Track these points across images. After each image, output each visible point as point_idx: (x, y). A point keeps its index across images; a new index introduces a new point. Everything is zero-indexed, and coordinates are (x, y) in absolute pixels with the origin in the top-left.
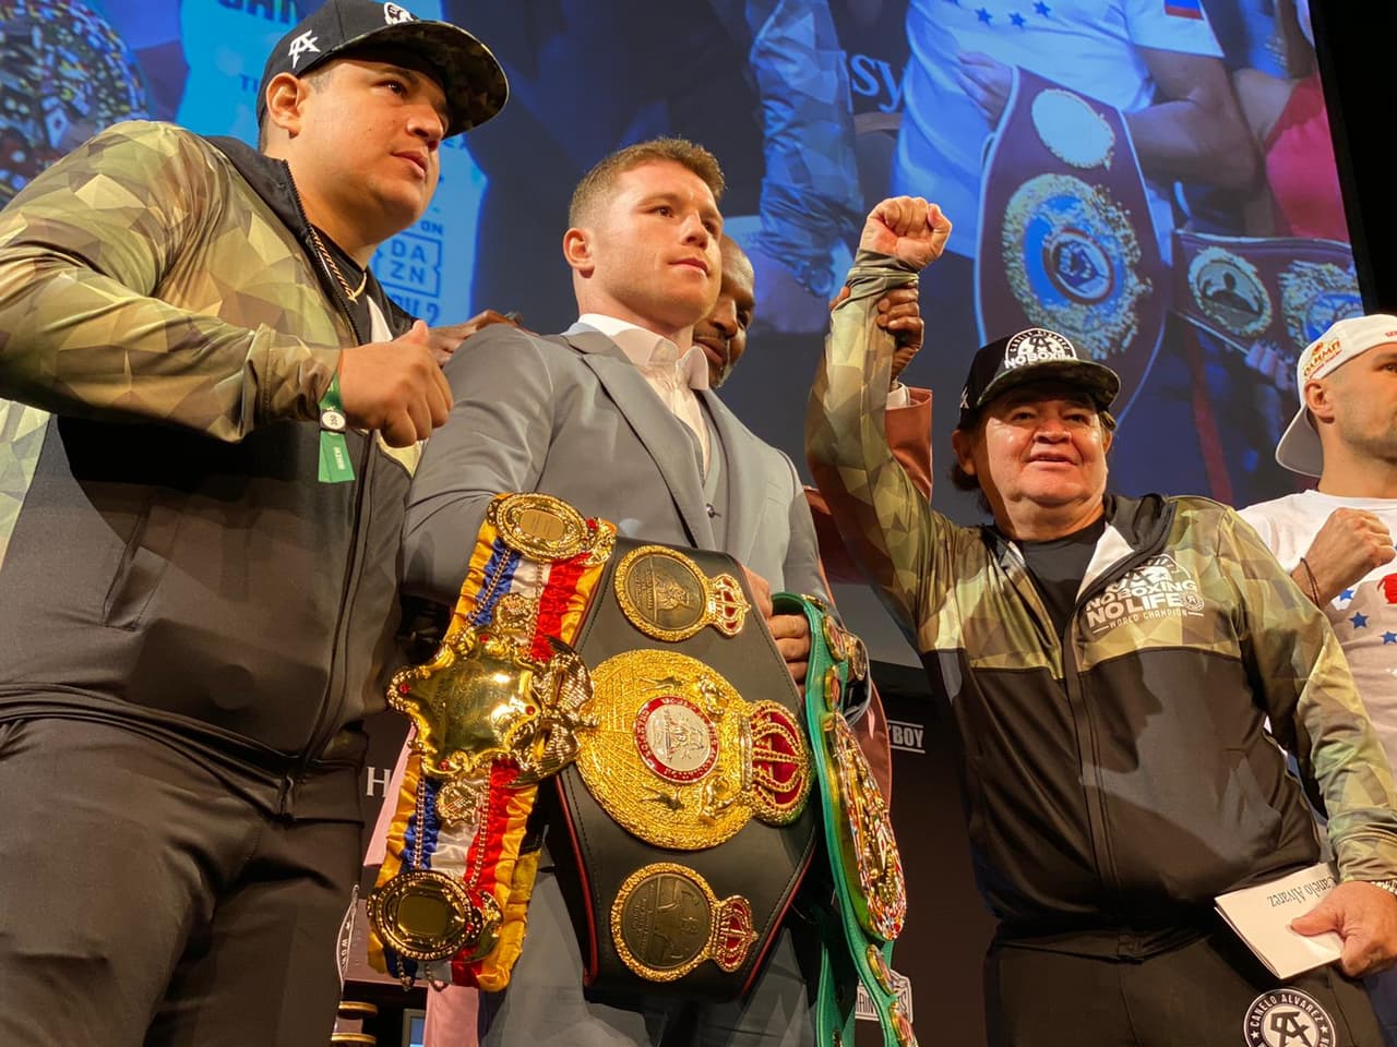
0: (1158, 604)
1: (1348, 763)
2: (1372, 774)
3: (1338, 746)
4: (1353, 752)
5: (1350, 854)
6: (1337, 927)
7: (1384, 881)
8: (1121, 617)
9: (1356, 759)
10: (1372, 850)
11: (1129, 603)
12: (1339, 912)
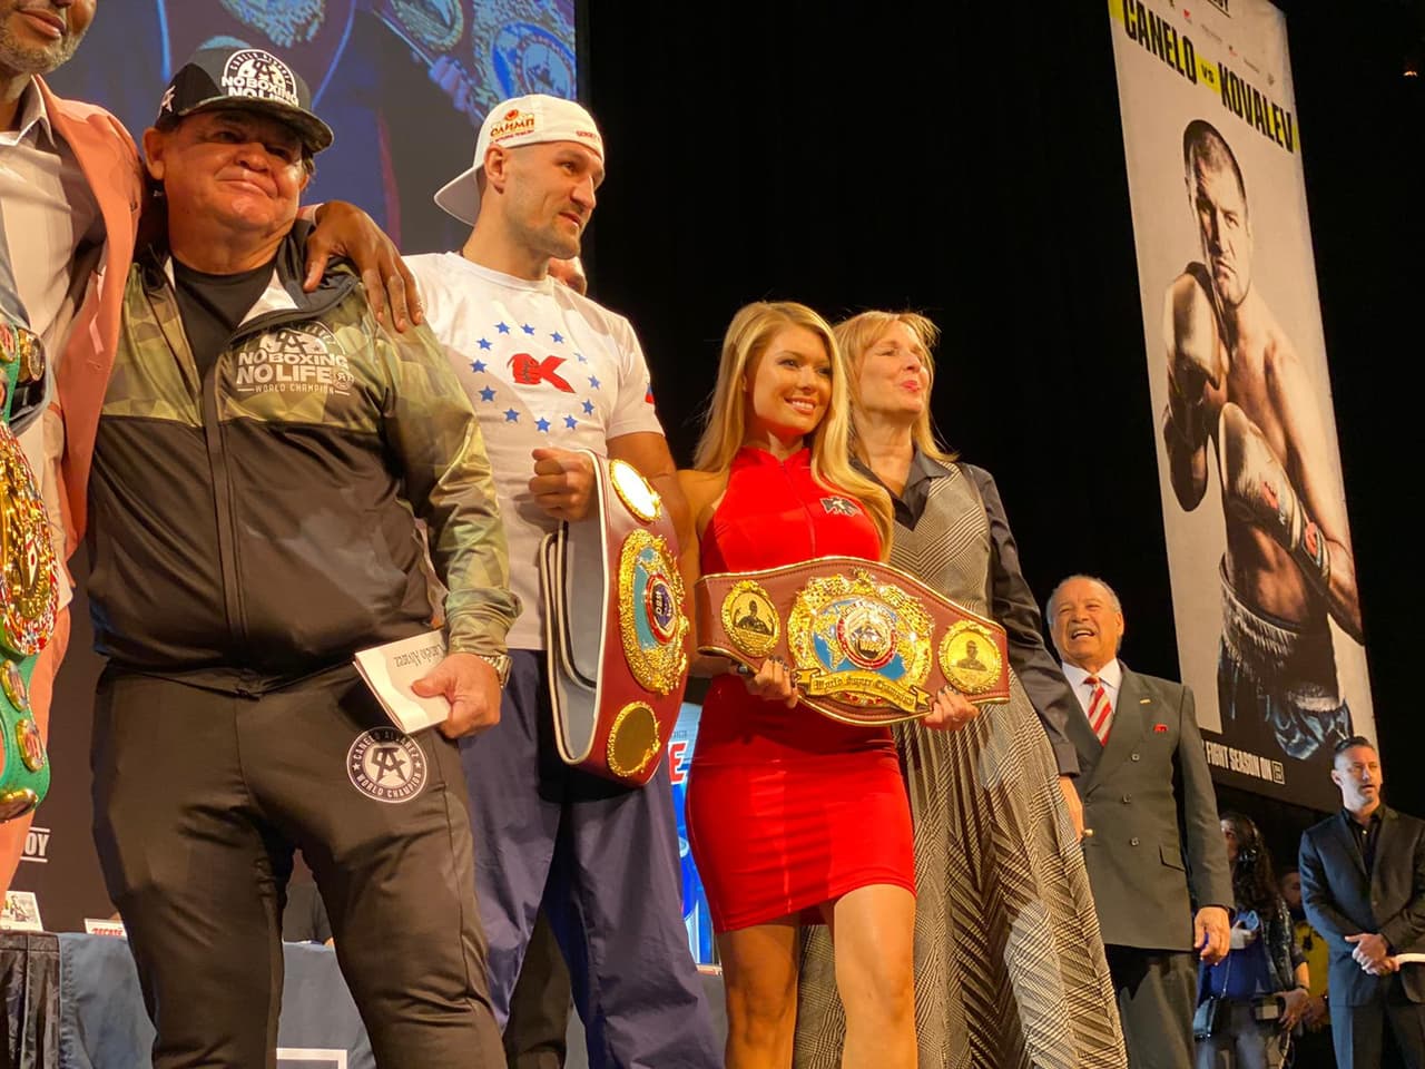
0: (308, 377)
1: (475, 544)
2: (494, 557)
3: (469, 527)
4: (480, 535)
5: (464, 628)
6: (447, 692)
7: (490, 657)
8: (268, 383)
9: (484, 541)
10: (484, 627)
11: (280, 369)
12: (453, 677)
